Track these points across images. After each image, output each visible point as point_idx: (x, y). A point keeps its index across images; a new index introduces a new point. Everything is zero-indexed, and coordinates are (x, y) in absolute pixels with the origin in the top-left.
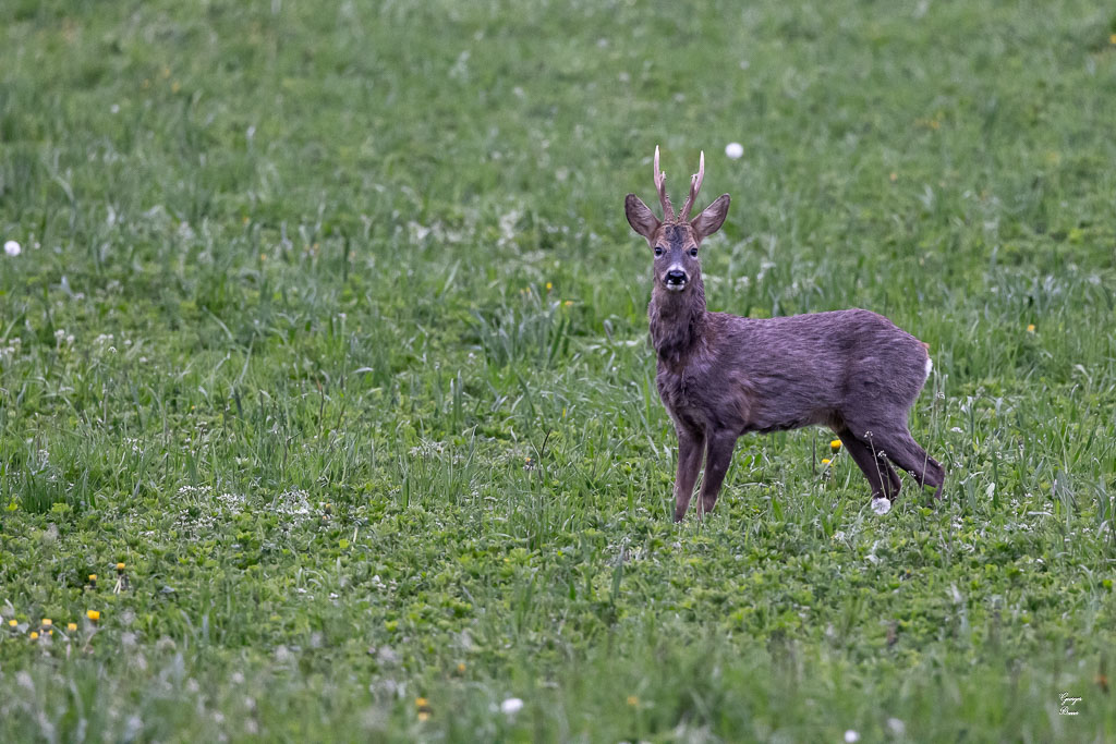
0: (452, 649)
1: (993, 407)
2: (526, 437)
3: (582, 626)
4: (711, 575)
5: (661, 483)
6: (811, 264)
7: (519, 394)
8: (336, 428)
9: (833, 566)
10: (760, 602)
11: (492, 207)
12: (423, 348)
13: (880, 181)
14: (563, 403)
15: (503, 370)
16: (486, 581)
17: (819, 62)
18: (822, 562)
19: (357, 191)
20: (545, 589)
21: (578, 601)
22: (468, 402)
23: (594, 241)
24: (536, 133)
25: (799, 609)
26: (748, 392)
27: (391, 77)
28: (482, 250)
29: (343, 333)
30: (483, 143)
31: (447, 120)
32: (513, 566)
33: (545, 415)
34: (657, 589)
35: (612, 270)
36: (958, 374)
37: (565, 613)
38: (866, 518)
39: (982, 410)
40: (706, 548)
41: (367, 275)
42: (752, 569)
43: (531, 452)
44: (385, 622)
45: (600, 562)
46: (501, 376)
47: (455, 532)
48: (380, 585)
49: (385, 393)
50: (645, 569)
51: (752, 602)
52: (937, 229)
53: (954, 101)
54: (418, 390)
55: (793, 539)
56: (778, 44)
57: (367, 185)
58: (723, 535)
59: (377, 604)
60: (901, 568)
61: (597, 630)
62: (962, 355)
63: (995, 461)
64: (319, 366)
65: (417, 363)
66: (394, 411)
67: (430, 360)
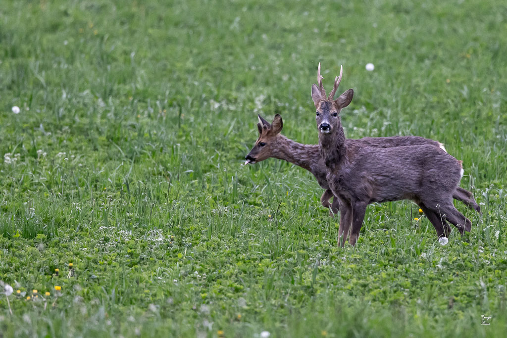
0: (234, 308)
1: (498, 194)
2: (269, 205)
3: (297, 298)
4: (360, 273)
5: (335, 228)
6: (408, 123)
7: (264, 184)
8: (176, 199)
9: (420, 269)
10: (384, 287)
11: (251, 93)
12: (218, 161)
13: (441, 83)
14: (287, 189)
15: (257, 172)
16: (250, 275)
17: (411, 24)
18: (415, 268)
19: (185, 84)
20: (279, 279)
21: (296, 285)
22: (240, 188)
23: (302, 111)
24: (272, 57)
25: (404, 290)
26: (371, 183)
27: (201, 29)
28: (246, 114)
29: (179, 153)
30: (246, 62)
31: (229, 50)
32: (263, 268)
33: (278, 194)
34: (334, 280)
35: (310, 125)
36: (480, 178)
37: (289, 291)
38: (436, 247)
39: (492, 195)
40: (358, 260)
41: (190, 125)
42: (381, 270)
43: (271, 213)
44: (201, 294)
45: (306, 266)
46: (256, 175)
47: (235, 250)
48: (198, 276)
49: (199, 183)
50: (328, 270)
51: (381, 287)
52: (470, 107)
53: (478, 45)
54: (215, 182)
55: (401, 256)
56: (391, 15)
57: (190, 81)
58: (366, 254)
59: (197, 285)
60: (454, 271)
61: (305, 299)
62: (482, 168)
63: (500, 220)
64: (167, 169)
65: (215, 169)
66: (204, 192)
67: (221, 167)
